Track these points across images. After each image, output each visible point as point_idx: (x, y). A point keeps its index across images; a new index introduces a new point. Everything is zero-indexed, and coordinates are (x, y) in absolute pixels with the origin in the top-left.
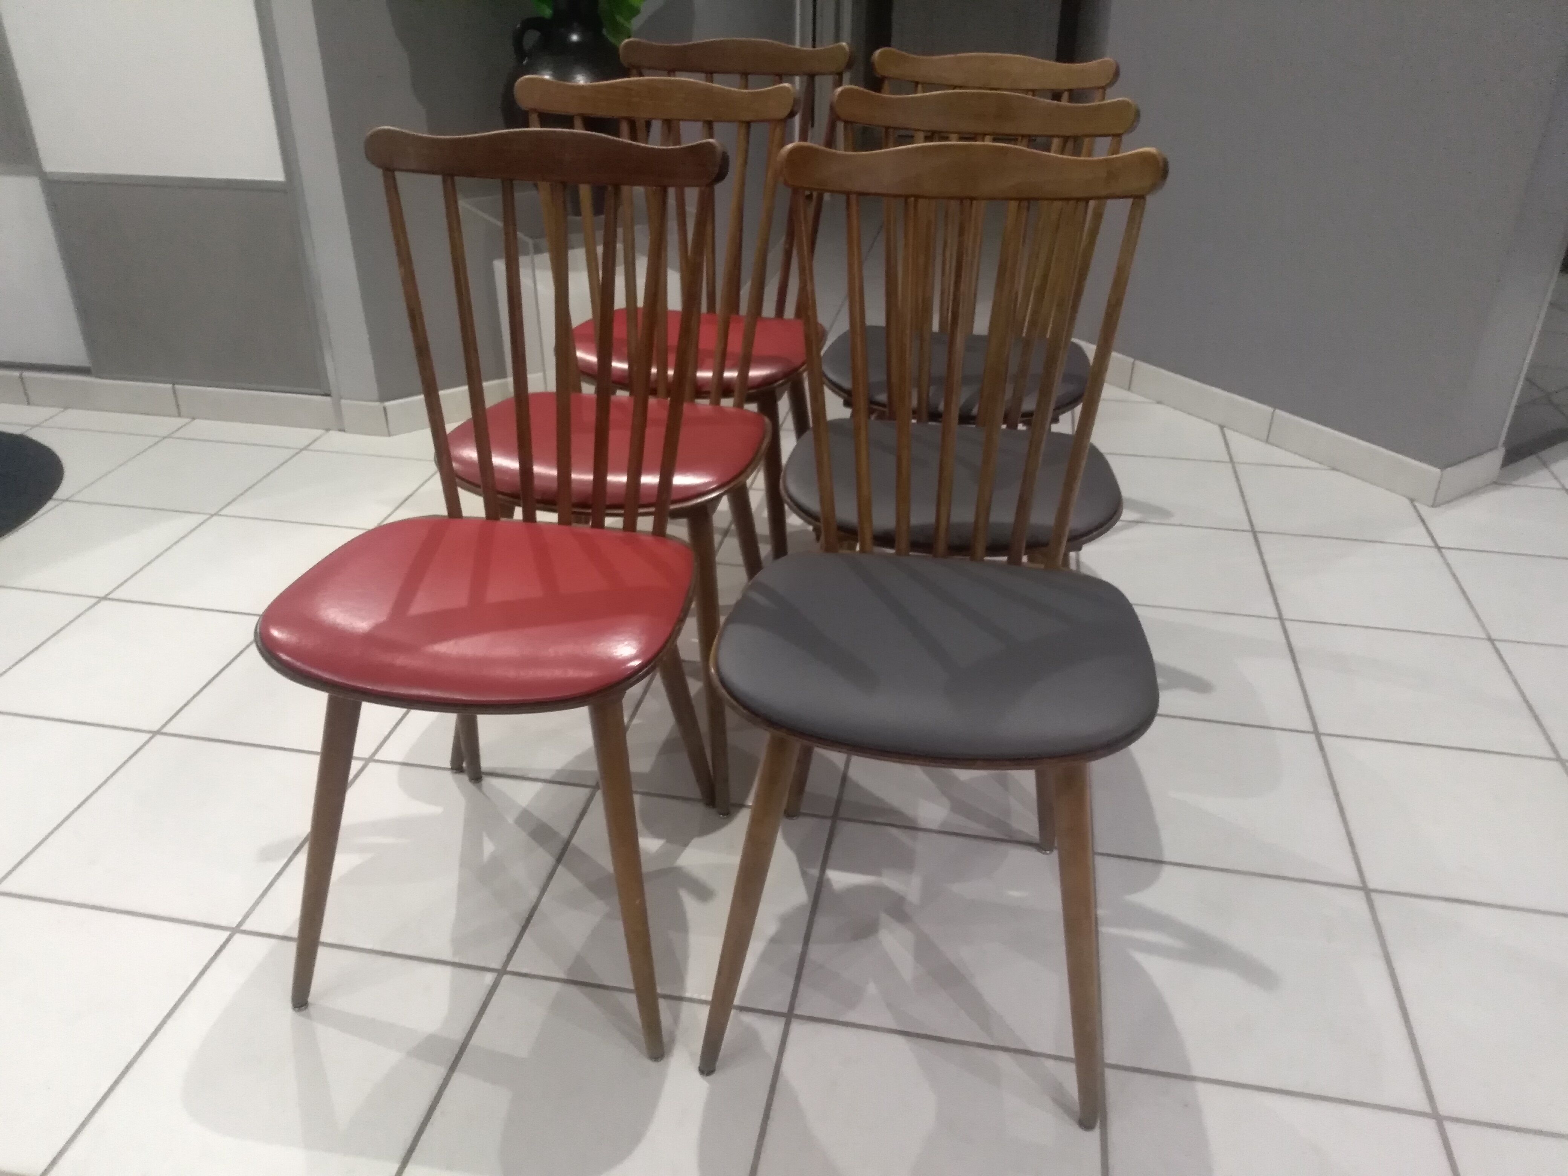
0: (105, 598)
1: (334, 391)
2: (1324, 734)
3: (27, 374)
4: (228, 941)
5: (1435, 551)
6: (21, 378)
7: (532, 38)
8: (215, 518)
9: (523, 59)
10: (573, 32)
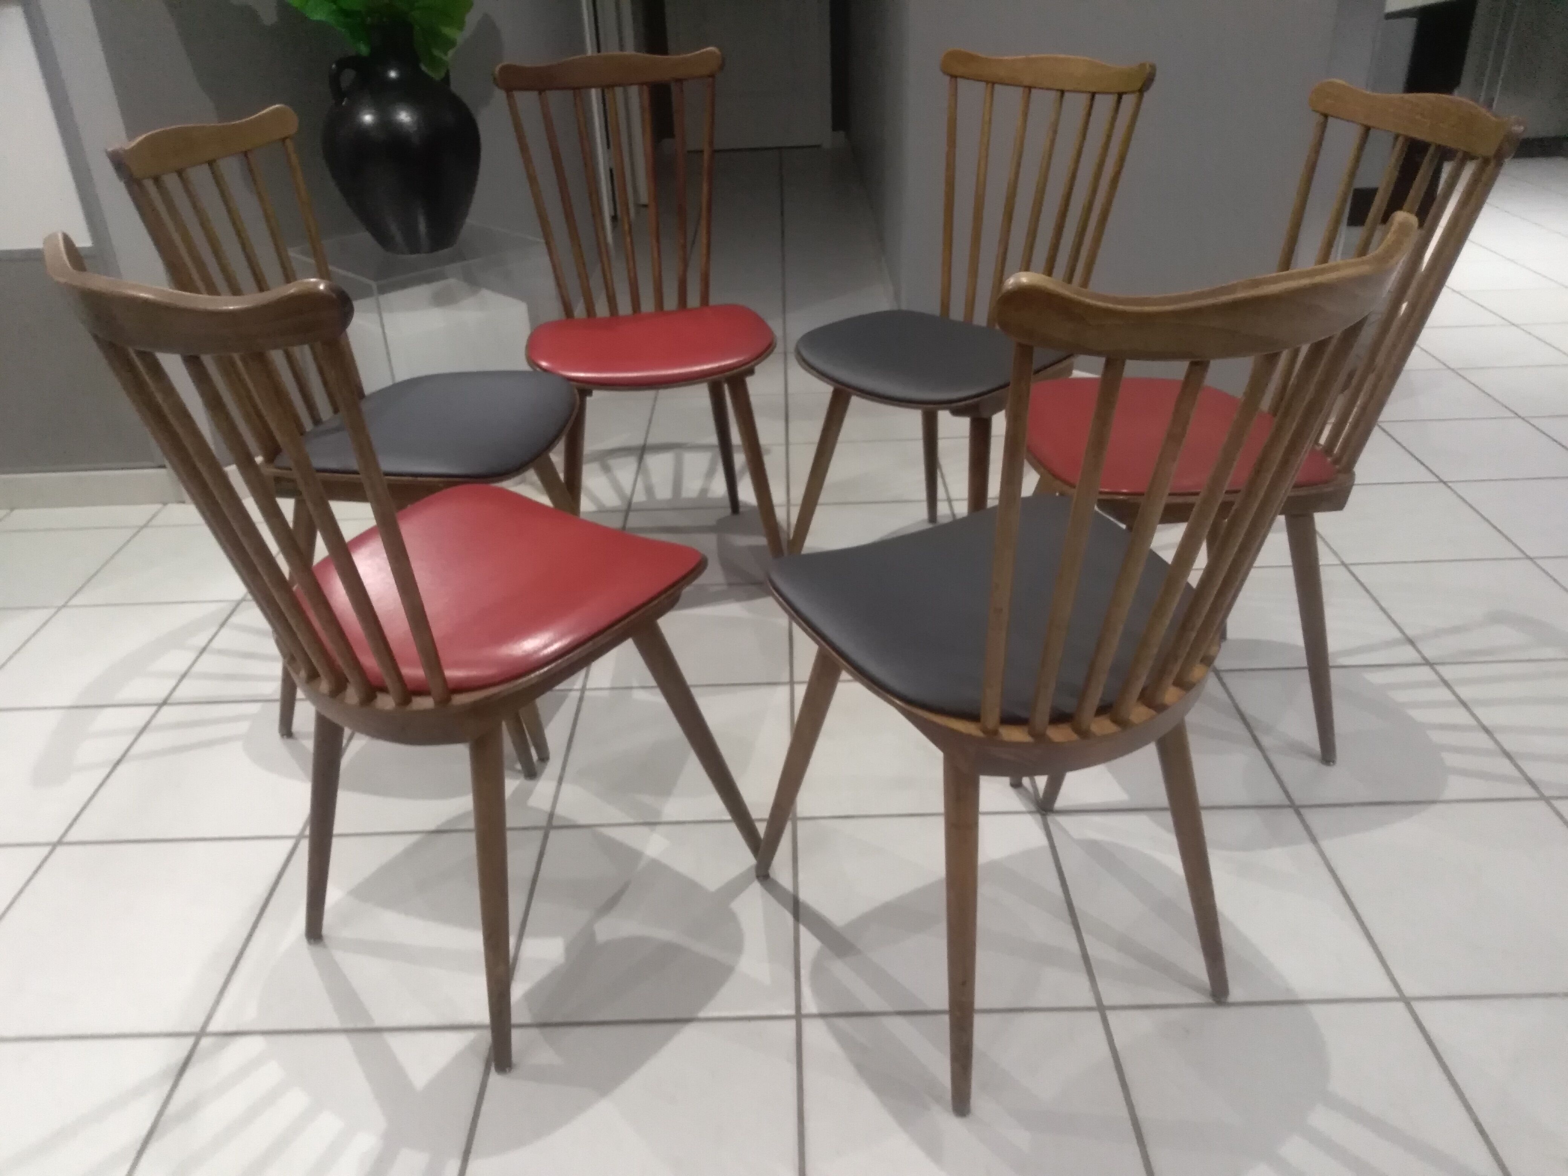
7: (348, 77)
8: (63, 611)
9: (343, 101)
10: (391, 68)
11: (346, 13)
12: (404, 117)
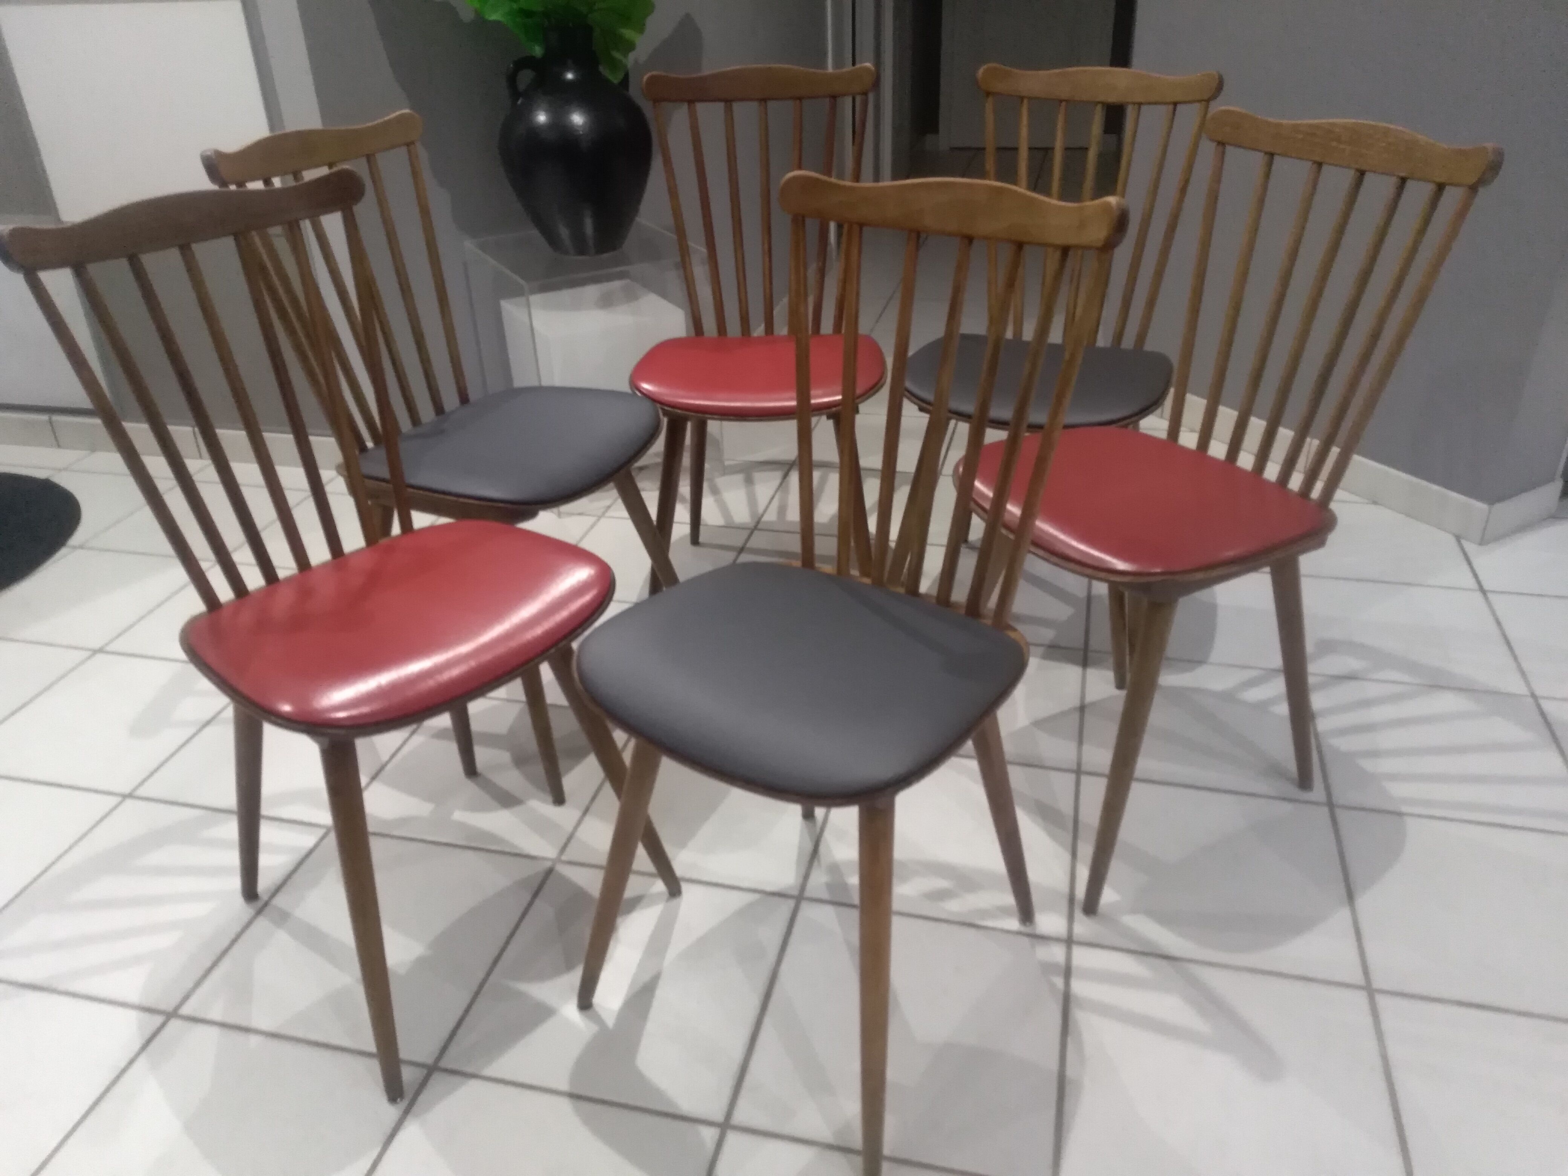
0: (101, 650)
2: (1339, 807)
3: (57, 418)
4: (163, 1025)
5: (1478, 595)
6: (51, 422)
7: (526, 77)
9: (518, 100)
10: (568, 70)
11: (526, 14)
12: (578, 119)
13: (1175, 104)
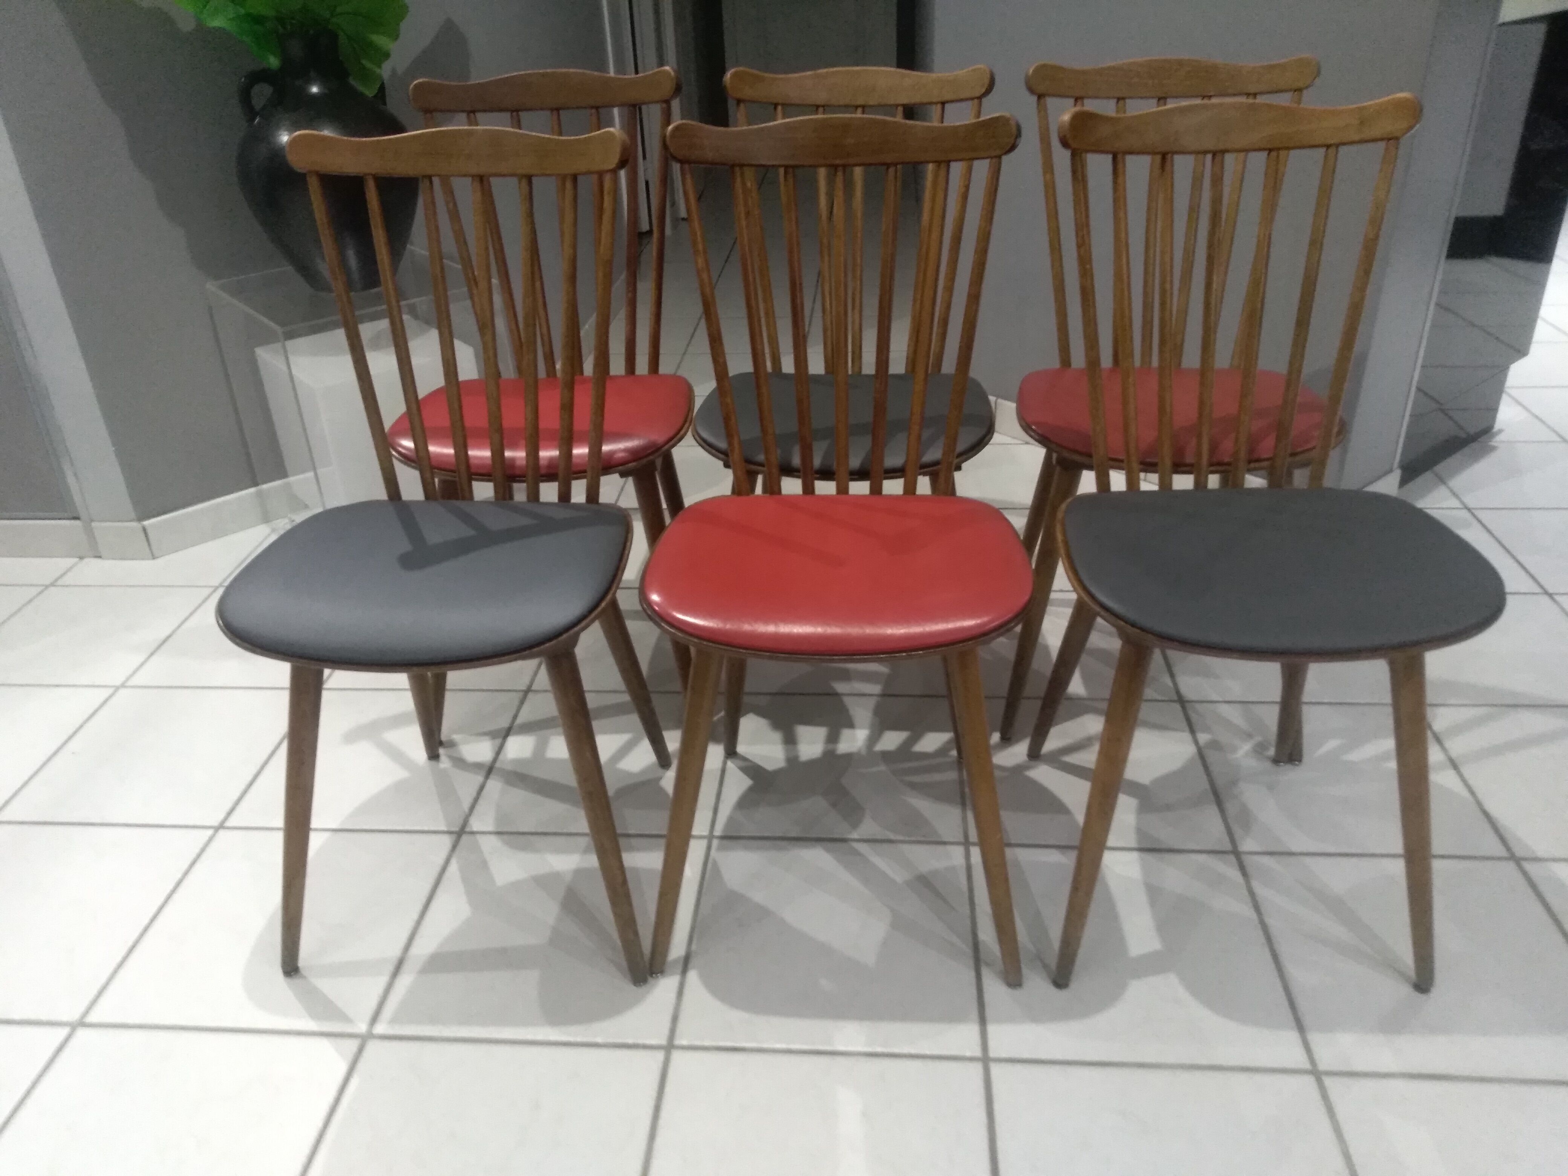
1: (83, 513)
7: (262, 93)
9: (254, 119)
10: (313, 82)
11: (257, 20)
13: (943, 104)
